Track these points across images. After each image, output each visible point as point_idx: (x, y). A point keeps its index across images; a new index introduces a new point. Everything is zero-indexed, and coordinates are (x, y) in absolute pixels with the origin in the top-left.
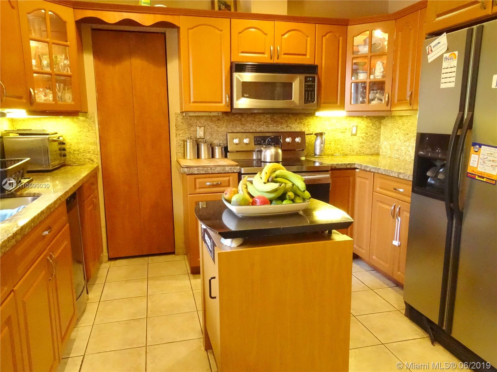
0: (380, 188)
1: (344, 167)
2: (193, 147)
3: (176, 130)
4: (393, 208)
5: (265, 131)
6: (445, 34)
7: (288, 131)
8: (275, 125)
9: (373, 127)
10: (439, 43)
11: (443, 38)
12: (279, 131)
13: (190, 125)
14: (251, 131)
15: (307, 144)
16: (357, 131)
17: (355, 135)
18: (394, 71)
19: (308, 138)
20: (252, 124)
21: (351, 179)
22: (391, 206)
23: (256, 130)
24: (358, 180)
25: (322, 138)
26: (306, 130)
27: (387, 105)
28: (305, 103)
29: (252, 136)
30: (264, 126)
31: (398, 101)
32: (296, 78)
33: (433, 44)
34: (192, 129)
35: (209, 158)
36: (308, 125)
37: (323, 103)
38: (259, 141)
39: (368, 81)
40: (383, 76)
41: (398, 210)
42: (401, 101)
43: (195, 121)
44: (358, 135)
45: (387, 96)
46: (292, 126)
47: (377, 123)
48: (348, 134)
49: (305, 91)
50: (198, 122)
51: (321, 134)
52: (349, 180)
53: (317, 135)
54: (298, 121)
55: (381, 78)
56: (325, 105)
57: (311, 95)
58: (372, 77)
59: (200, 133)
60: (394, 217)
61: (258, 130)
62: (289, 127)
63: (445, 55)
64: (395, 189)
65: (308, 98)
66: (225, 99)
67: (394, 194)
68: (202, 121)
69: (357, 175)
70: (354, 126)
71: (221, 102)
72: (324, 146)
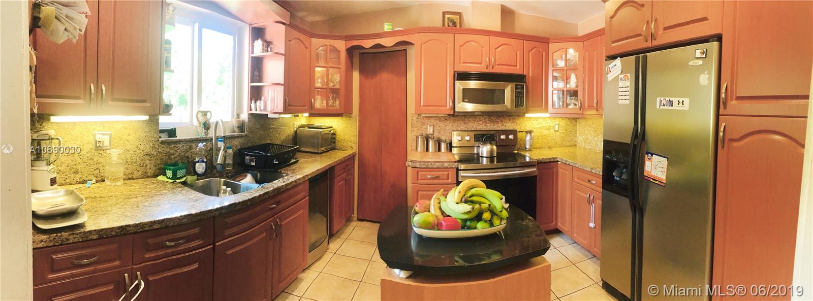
0: (578, 179)
1: (549, 161)
2: (424, 142)
3: (412, 127)
4: (588, 195)
5: (483, 129)
6: (619, 58)
7: (503, 129)
8: (492, 124)
9: (571, 125)
10: (615, 65)
11: (618, 61)
12: (496, 129)
13: (423, 124)
14: (473, 129)
15: (519, 140)
16: (559, 128)
17: (558, 131)
18: (584, 83)
19: (519, 135)
20: (473, 124)
21: (554, 169)
22: (587, 194)
23: (476, 128)
24: (560, 170)
25: (531, 135)
26: (518, 128)
27: (580, 110)
28: (516, 107)
29: (472, 134)
30: (483, 125)
31: (588, 106)
32: (508, 85)
33: (611, 66)
34: (424, 127)
35: (435, 151)
36: (520, 124)
37: (531, 107)
38: (478, 138)
39: (565, 89)
40: (577, 86)
41: (592, 197)
42: (591, 107)
43: (427, 121)
44: (560, 131)
45: (580, 102)
46: (507, 125)
47: (574, 122)
48: (552, 131)
49: (516, 96)
50: (429, 121)
51: (530, 132)
52: (553, 171)
53: (527, 132)
54: (511, 120)
55: (574, 87)
56: (532, 108)
57: (521, 100)
58: (568, 86)
59: (430, 130)
60: (589, 204)
61: (478, 128)
62: (504, 126)
63: (621, 76)
64: (589, 181)
65: (518, 103)
66: (449, 104)
67: (589, 185)
68: (432, 121)
69: (559, 166)
70: (556, 124)
71: (446, 106)
72: (533, 141)
